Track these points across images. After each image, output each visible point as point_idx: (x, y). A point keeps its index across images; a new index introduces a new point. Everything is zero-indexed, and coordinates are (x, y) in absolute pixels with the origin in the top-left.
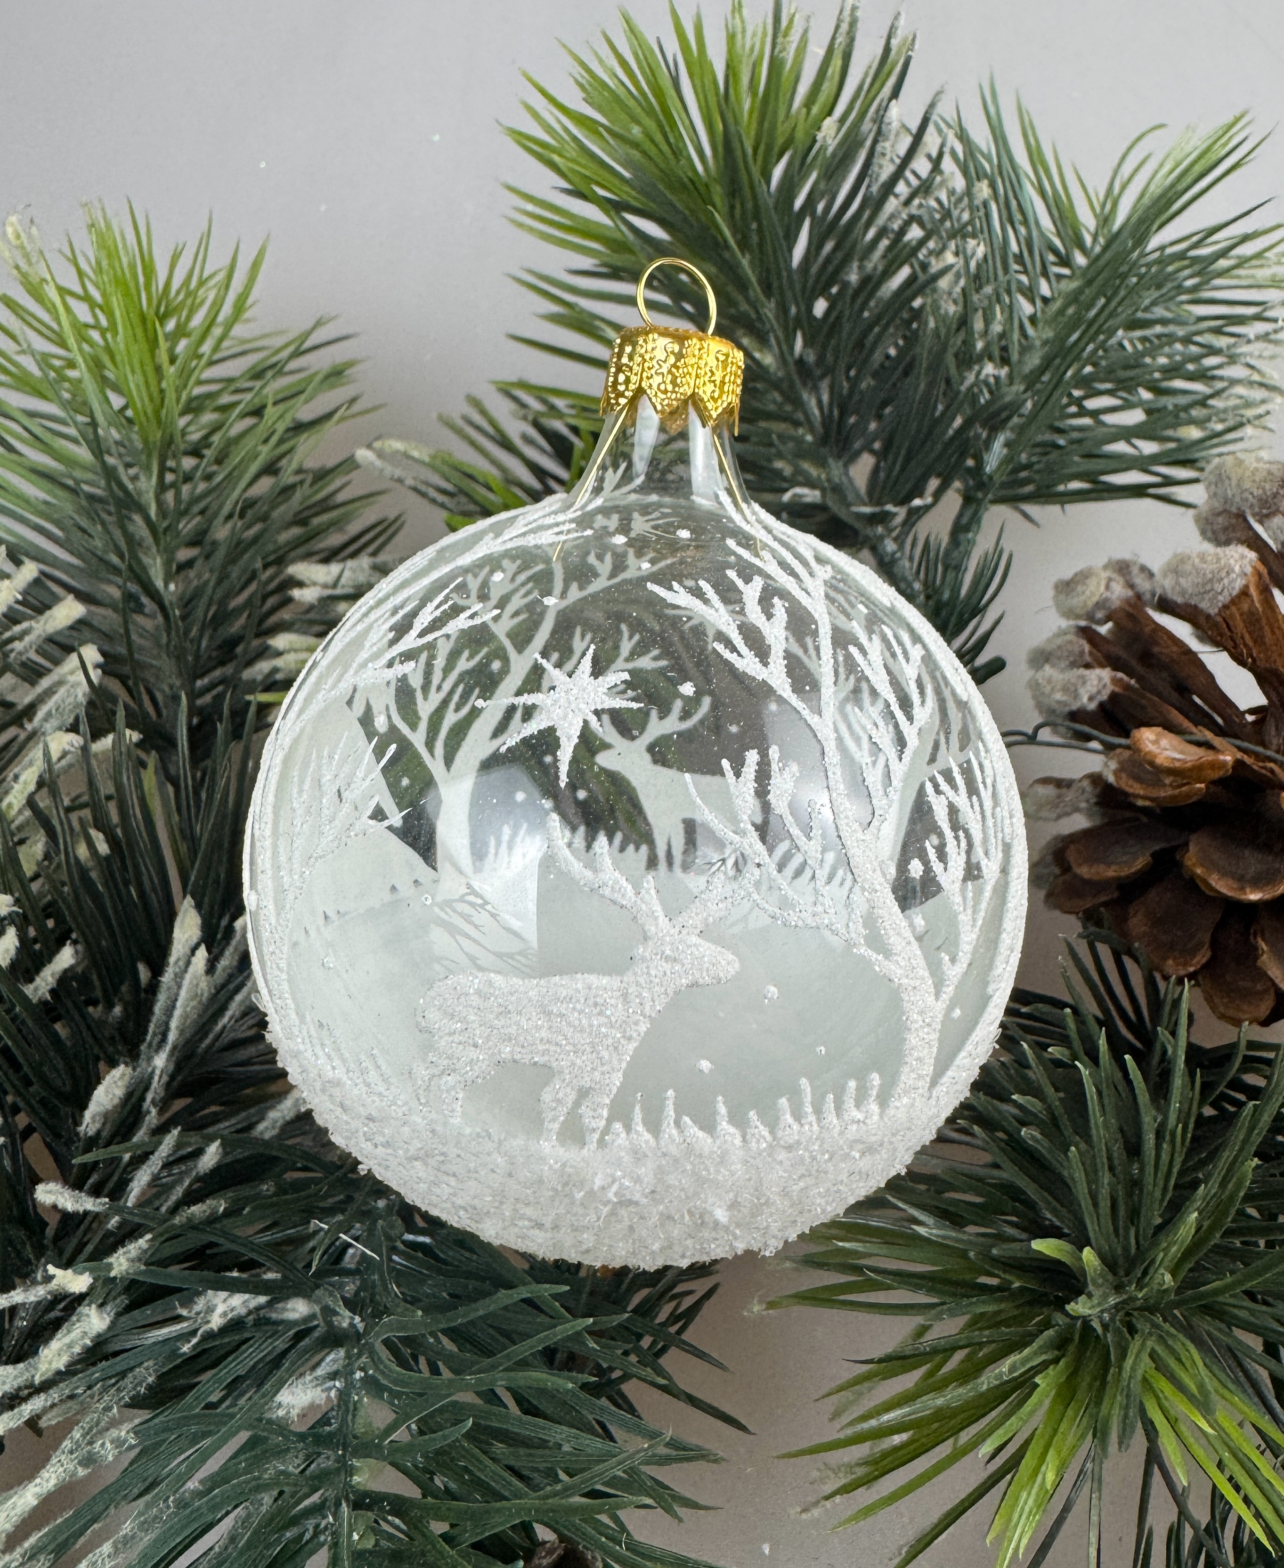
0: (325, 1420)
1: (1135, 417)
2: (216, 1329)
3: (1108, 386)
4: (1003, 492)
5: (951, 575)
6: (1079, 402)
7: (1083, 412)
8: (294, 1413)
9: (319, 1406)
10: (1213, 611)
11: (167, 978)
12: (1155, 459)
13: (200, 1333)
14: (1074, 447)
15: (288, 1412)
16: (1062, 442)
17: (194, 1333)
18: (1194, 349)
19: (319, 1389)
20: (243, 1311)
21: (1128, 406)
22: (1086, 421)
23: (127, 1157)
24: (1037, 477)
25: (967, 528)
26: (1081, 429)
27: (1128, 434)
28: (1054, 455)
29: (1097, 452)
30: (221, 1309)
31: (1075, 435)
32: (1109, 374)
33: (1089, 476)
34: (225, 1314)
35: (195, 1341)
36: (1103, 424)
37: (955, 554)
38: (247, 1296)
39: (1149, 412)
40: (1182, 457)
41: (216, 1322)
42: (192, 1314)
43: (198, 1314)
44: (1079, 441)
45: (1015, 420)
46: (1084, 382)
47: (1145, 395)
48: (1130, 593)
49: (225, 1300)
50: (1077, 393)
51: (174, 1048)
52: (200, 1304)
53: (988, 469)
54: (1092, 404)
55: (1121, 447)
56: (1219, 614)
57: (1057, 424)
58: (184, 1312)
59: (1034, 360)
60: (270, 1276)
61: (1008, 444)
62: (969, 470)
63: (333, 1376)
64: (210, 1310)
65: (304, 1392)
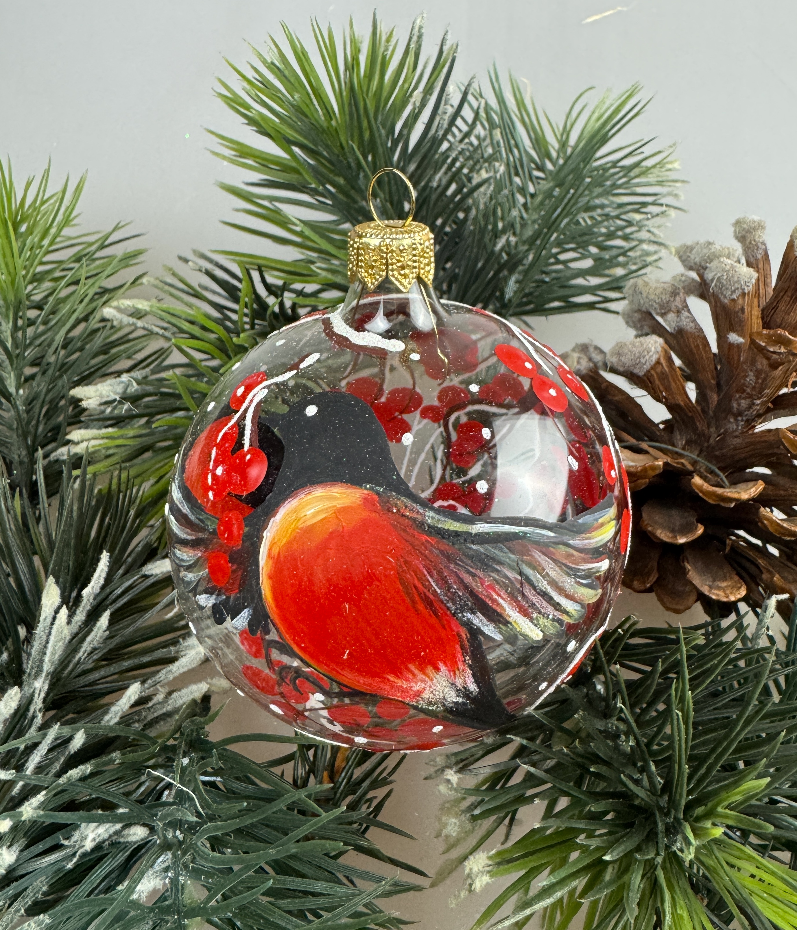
0: (163, 898)
1: (587, 263)
2: (89, 850)
3: (572, 246)
4: (518, 310)
6: (555, 256)
7: (558, 262)
8: (144, 896)
9: (159, 889)
10: (641, 374)
11: (40, 630)
12: (600, 287)
13: (78, 854)
14: (555, 282)
15: (140, 896)
16: (547, 279)
17: (74, 855)
18: (620, 223)
19: (158, 879)
20: (106, 836)
21: (583, 257)
22: (560, 267)
23: (22, 747)
24: (534, 300)
26: (556, 271)
27: (583, 273)
28: (544, 287)
29: (567, 284)
30: (91, 836)
31: (554, 275)
32: (572, 239)
33: (564, 298)
34: (94, 839)
35: (75, 860)
36: (569, 268)
38: (108, 825)
39: (595, 260)
40: (615, 285)
41: (89, 845)
42: (71, 843)
43: (76, 842)
44: (557, 279)
45: (520, 268)
46: (559, 243)
47: (593, 250)
48: (591, 365)
49: (93, 831)
50: (554, 250)
51: (48, 674)
52: (76, 835)
53: (507, 297)
54: (563, 257)
55: (580, 281)
56: (645, 375)
57: (545, 269)
58: (66, 843)
59: (529, 232)
60: (121, 811)
61: (517, 282)
62: (497, 298)
63: (166, 870)
64: (84, 838)
65: (149, 881)
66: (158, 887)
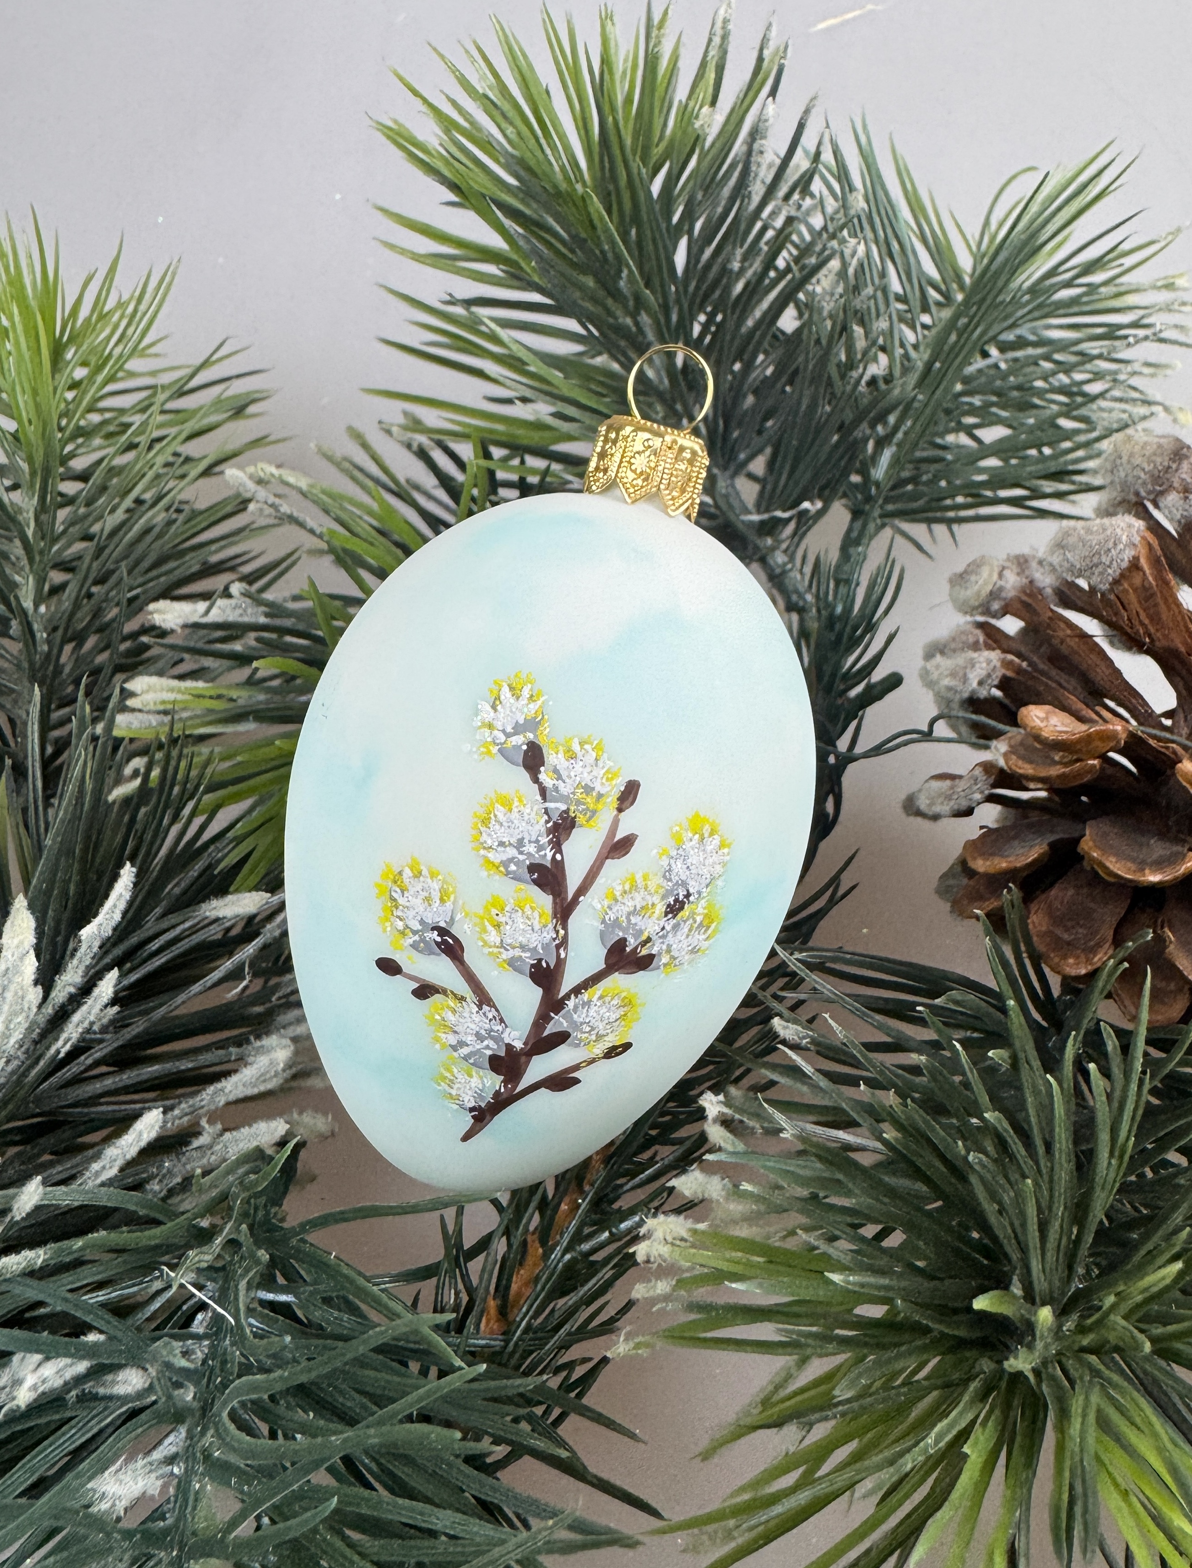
0: (158, 1514)
2: (22, 1408)
5: (843, 590)
8: (121, 1507)
9: (152, 1498)
13: (3, 1412)
16: (950, 455)
19: (153, 1476)
25: (857, 542)
30: (30, 1381)
34: (35, 1387)
36: (978, 439)
37: (847, 568)
38: (64, 1362)
41: (24, 1398)
43: (2, 1388)
49: (35, 1370)
53: (875, 481)
56: (1112, 590)
60: (92, 1338)
63: (172, 1460)
65: (135, 1479)
66: (150, 1492)
